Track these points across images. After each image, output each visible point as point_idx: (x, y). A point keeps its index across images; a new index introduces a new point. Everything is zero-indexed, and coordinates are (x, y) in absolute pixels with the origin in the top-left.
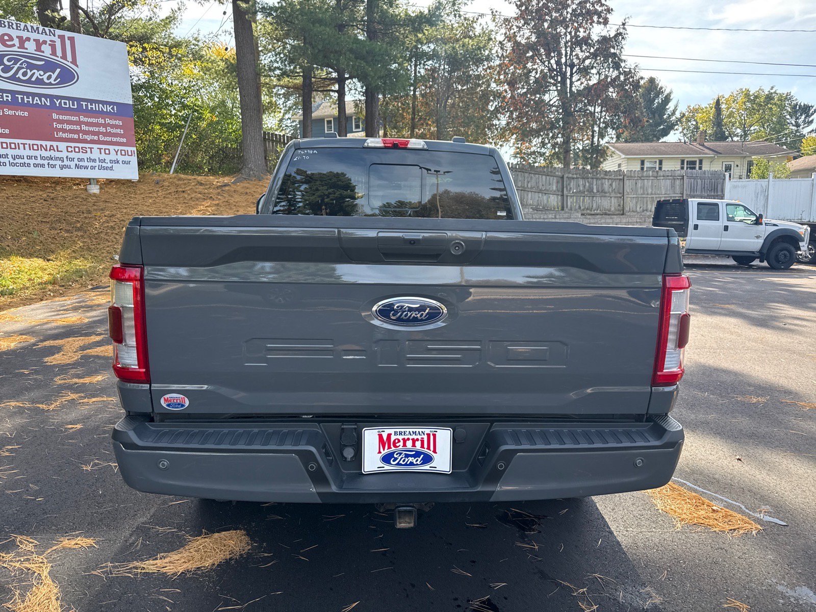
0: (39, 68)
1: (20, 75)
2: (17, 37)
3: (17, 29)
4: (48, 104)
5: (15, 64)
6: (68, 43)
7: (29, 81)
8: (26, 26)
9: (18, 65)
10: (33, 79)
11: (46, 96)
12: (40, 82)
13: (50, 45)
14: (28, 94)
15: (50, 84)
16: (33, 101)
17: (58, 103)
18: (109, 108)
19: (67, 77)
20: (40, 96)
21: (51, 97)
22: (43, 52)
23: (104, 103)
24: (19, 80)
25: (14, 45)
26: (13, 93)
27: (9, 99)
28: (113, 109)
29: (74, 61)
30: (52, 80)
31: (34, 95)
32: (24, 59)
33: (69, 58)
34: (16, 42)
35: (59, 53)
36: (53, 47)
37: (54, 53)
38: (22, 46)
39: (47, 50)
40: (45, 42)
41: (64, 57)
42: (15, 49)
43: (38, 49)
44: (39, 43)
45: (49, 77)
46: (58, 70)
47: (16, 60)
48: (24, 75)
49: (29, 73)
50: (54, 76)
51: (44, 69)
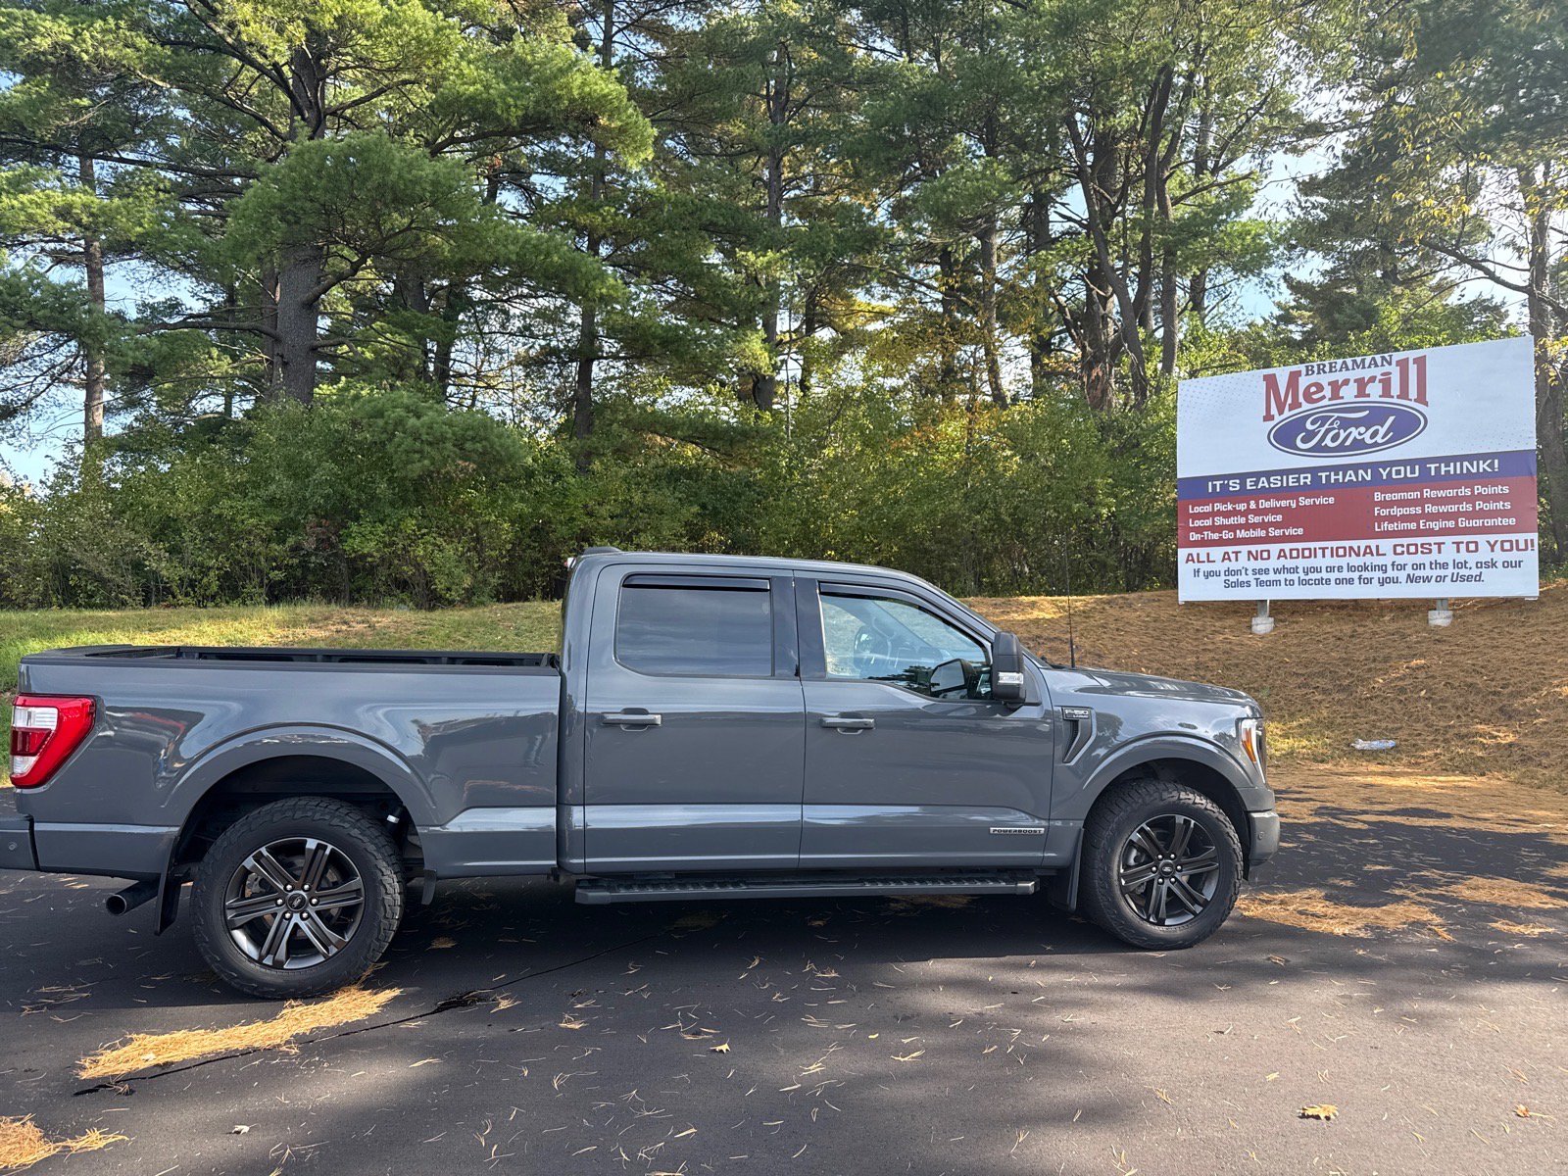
0: (1357, 423)
1: (1328, 442)
2: (1329, 384)
3: (1331, 371)
4: (1368, 478)
5: (1322, 425)
6: (1413, 369)
7: (1341, 448)
8: (1344, 362)
9: (1326, 426)
10: (1348, 443)
11: (1365, 466)
12: (1359, 445)
13: (1380, 381)
14: (1336, 469)
15: (1376, 444)
16: (1344, 478)
17: (1384, 474)
18: (1483, 466)
19: (1407, 425)
20: (1355, 467)
21: (1374, 466)
22: (1368, 396)
23: (1470, 458)
24: (1327, 449)
25: (1324, 397)
26: (1314, 471)
27: (1308, 481)
28: (1491, 466)
29: (1422, 398)
30: (1379, 439)
31: (1345, 468)
32: (1336, 415)
33: (1413, 392)
34: (1327, 392)
35: (1395, 390)
36: (1386, 383)
37: (1386, 392)
38: (1335, 395)
39: (1375, 391)
40: (1372, 379)
41: (1404, 394)
42: (1325, 402)
43: (1361, 392)
44: (1362, 384)
45: (1374, 434)
46: (1392, 418)
47: (1324, 420)
48: (1334, 439)
49: (1343, 435)
50: (1382, 431)
51: (1366, 423)
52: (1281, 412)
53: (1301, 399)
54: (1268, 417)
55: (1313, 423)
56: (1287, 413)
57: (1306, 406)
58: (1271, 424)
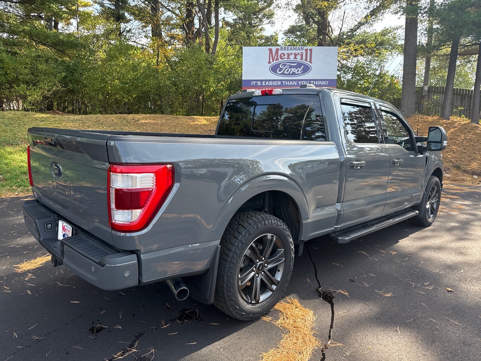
0: (294, 67)
1: (286, 72)
2: (287, 54)
3: (287, 50)
4: (296, 84)
5: (284, 67)
6: (309, 52)
8: (291, 48)
9: (285, 67)
10: (291, 73)
11: (295, 80)
12: (294, 74)
13: (300, 55)
14: (287, 80)
15: (298, 74)
16: (289, 83)
17: (300, 83)
18: (324, 83)
19: (306, 69)
20: (293, 80)
21: (297, 80)
22: (297, 59)
23: (322, 80)
24: (285, 74)
25: (285, 58)
26: (281, 81)
27: (280, 84)
28: (326, 83)
29: (310, 62)
30: (299, 72)
31: (290, 80)
32: (288, 64)
33: (308, 60)
34: (286, 56)
35: (304, 58)
36: (302, 55)
37: (302, 59)
38: (288, 58)
39: (299, 57)
40: (298, 54)
41: (306, 60)
42: (285, 59)
43: (295, 58)
44: (296, 55)
45: (298, 71)
46: (303, 66)
47: (285, 65)
48: (287, 71)
49: (290, 70)
50: (300, 70)
51: (296, 67)
52: (273, 61)
53: (279, 58)
54: (269, 62)
55: (282, 66)
56: (275, 62)
57: (280, 60)
58: (270, 65)
